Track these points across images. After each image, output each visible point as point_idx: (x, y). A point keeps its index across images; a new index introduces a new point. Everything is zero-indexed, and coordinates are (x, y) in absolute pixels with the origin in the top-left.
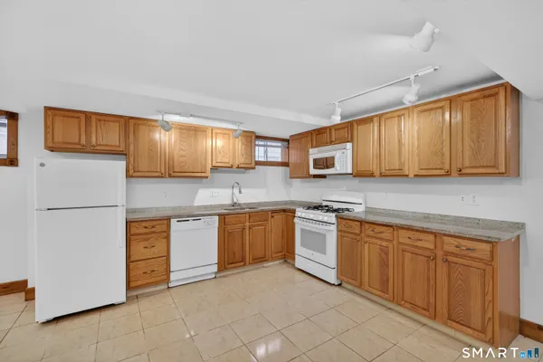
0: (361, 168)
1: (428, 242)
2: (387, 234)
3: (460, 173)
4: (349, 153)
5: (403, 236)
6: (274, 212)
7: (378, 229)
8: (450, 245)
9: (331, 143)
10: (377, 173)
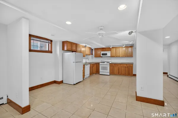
0: (113, 55)
1: (125, 65)
2: (119, 65)
3: (128, 56)
4: (110, 53)
5: (122, 65)
6: (95, 64)
7: (118, 65)
8: (128, 65)
9: (106, 51)
10: (115, 56)
